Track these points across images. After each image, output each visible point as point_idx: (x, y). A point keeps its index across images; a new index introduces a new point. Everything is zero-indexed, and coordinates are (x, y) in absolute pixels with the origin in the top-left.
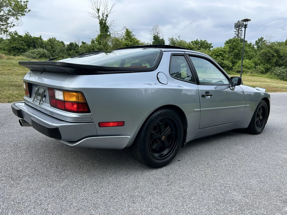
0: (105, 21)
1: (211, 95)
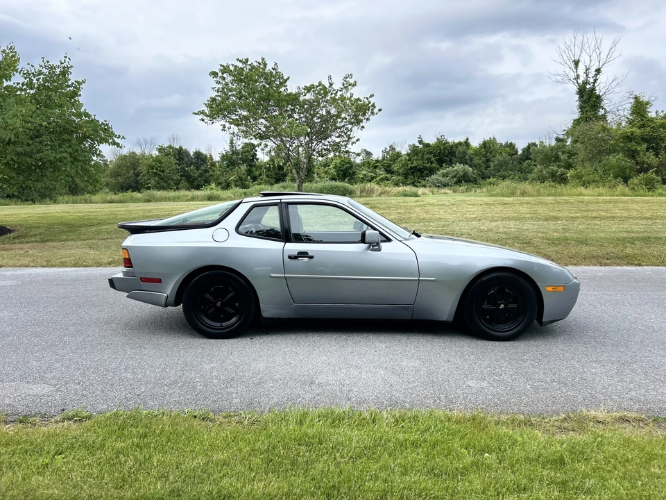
0: (593, 86)
1: (311, 257)
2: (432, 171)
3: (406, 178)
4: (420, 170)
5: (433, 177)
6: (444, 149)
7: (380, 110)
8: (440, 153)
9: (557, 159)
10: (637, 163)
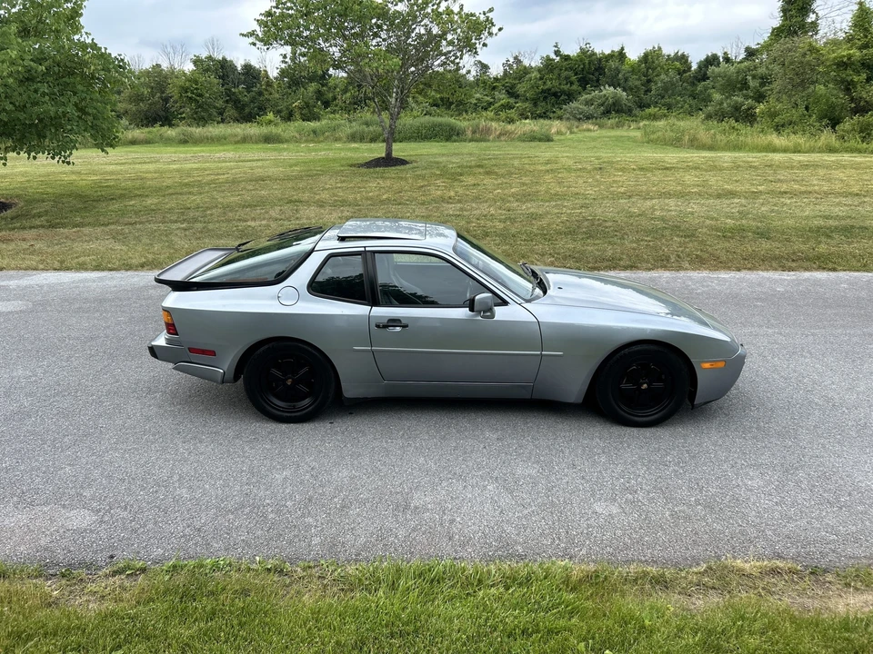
1: (405, 326)
2: (571, 97)
3: (535, 105)
4: (555, 95)
5: (574, 105)
6: (589, 63)
7: (500, 29)
8: (583, 69)
9: (745, 85)
10: (852, 100)
